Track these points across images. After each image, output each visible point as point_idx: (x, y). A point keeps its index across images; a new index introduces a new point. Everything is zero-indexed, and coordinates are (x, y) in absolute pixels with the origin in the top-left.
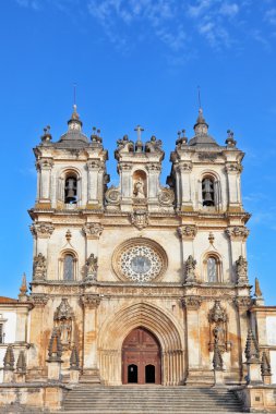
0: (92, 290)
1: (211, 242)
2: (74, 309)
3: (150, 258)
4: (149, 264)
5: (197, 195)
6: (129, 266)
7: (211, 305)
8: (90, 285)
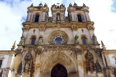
0: (40, 47)
1: (83, 32)
2: (33, 55)
3: (62, 38)
4: (62, 40)
5: (76, 18)
6: (54, 41)
7: (86, 52)
8: (39, 45)
